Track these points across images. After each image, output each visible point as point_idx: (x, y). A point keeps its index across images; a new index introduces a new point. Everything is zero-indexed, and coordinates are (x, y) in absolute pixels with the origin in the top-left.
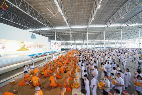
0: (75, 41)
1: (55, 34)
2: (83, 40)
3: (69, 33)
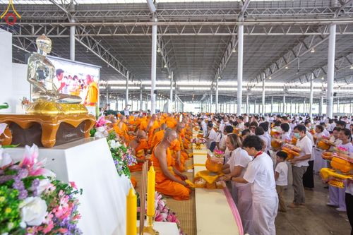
0: (178, 83)
1: (73, 29)
2: (213, 79)
3: (146, 27)
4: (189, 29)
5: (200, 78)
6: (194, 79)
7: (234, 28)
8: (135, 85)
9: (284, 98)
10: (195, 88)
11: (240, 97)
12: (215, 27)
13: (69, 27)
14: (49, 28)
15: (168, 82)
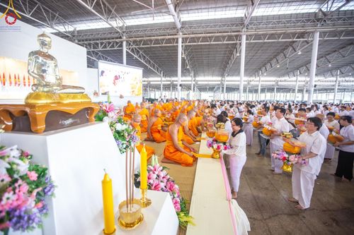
0: (197, 79)
1: (124, 43)
2: (222, 75)
3: (174, 39)
4: (205, 39)
5: (213, 75)
6: (208, 76)
7: (238, 37)
8: (167, 81)
9: (275, 89)
10: (210, 83)
11: (242, 88)
12: (224, 37)
13: (122, 42)
14: (109, 43)
15: (189, 78)
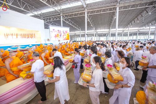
0: (97, 31)
1: (61, 17)
2: (109, 28)
3: (83, 13)
4: (98, 11)
5: (105, 29)
6: (102, 29)
7: (115, 9)
8: (83, 33)
9: (138, 34)
10: (103, 32)
12: (107, 9)
13: (60, 16)
14: (55, 17)
15: (93, 31)
